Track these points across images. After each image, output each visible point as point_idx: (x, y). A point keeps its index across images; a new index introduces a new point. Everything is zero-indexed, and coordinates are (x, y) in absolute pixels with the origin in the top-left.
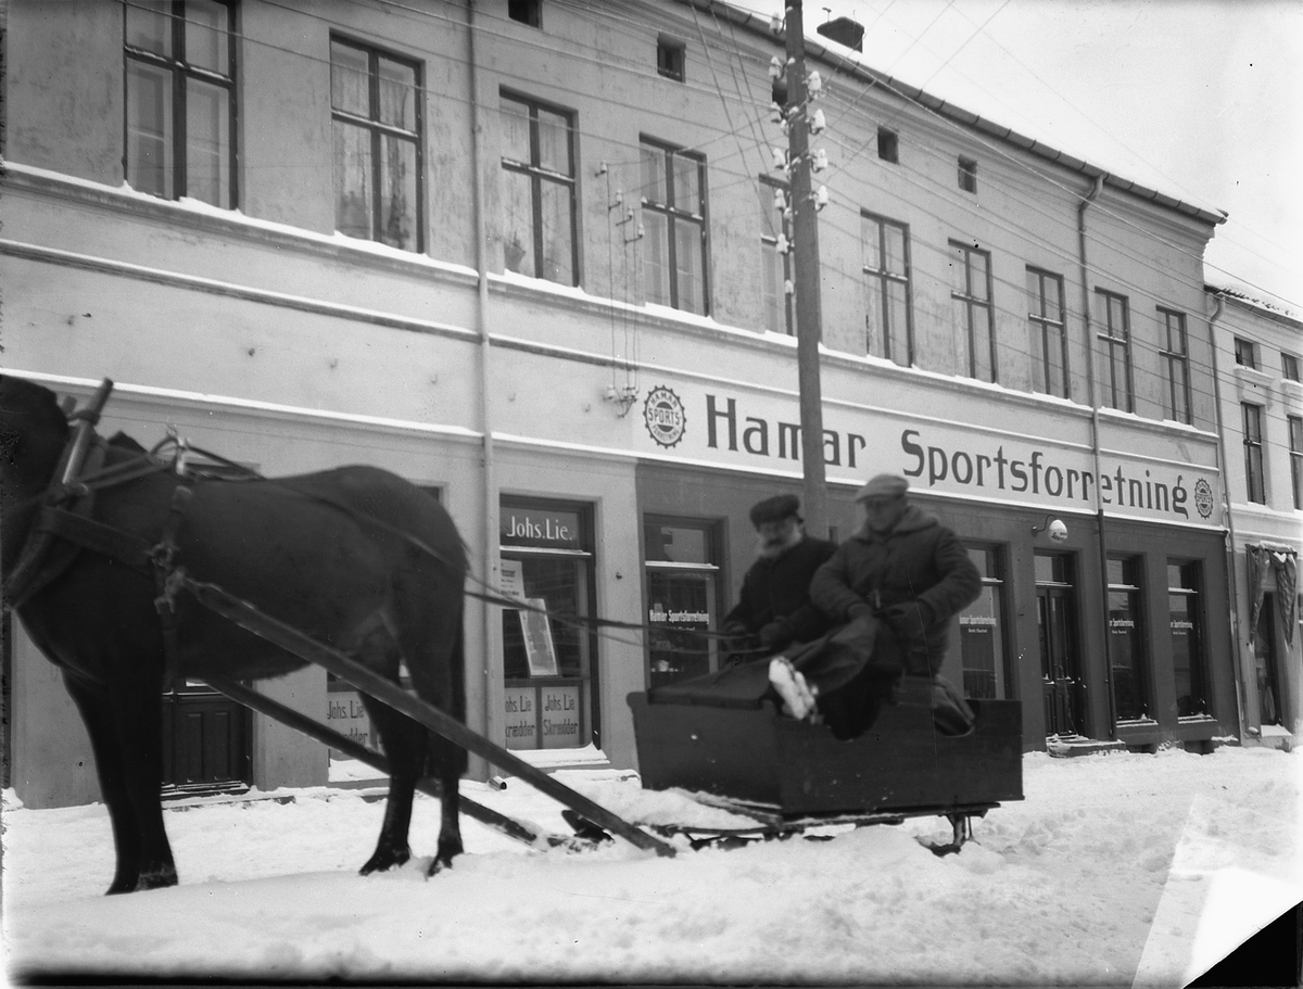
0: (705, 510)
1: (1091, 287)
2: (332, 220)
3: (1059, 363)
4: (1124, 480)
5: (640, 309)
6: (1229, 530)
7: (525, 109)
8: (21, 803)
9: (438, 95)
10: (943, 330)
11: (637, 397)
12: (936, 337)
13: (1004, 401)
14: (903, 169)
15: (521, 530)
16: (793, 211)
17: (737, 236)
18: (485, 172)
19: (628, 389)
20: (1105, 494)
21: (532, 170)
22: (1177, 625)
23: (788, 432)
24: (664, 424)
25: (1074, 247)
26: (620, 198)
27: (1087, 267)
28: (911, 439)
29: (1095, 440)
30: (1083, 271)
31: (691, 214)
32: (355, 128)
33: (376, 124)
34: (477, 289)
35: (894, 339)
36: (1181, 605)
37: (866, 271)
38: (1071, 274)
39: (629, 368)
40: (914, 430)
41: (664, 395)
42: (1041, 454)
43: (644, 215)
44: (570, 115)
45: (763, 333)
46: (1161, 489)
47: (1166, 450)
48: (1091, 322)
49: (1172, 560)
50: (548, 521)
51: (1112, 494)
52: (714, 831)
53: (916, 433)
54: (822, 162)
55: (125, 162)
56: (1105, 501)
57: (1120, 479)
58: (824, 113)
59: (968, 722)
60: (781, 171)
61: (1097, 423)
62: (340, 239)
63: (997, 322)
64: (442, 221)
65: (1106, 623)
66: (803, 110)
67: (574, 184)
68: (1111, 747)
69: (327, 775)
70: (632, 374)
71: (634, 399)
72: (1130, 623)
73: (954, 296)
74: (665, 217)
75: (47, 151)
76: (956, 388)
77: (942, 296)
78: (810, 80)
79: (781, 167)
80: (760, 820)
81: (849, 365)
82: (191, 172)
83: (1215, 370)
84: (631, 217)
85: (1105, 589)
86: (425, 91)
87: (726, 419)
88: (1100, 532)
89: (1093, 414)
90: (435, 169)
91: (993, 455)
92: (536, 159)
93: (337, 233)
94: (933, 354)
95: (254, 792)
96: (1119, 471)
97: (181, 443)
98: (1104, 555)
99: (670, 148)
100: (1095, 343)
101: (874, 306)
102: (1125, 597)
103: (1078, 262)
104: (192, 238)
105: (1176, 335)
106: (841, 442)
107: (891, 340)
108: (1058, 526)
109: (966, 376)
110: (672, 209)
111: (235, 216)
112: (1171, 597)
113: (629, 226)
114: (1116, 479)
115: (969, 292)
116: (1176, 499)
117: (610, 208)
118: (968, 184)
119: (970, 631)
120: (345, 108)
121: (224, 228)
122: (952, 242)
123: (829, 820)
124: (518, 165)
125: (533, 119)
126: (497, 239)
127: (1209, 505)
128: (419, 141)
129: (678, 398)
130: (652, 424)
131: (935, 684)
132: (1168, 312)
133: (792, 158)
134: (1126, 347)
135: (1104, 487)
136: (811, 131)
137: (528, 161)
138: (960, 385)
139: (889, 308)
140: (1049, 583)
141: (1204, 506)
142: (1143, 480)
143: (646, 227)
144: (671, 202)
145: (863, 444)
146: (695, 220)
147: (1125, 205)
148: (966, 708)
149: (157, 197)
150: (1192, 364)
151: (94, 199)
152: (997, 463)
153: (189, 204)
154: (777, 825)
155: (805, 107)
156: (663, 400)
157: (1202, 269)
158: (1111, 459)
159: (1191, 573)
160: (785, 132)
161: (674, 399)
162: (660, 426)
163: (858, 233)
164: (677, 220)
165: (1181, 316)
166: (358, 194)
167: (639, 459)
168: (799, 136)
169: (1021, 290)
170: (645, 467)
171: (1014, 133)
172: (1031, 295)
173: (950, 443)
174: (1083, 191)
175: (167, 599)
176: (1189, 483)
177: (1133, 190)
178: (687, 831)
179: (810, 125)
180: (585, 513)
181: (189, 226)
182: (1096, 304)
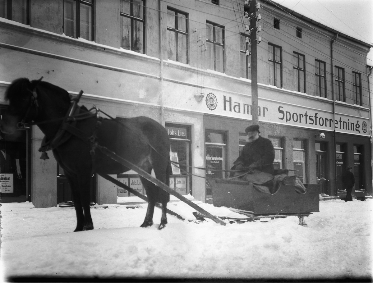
0: (222, 128)
1: (334, 65)
2: (120, 44)
3: (324, 87)
4: (342, 122)
5: (205, 71)
6: (371, 136)
7: (174, 13)
8: (34, 206)
9: (150, 8)
10: (291, 77)
11: (204, 96)
12: (289, 79)
13: (307, 98)
14: (281, 30)
15: (171, 133)
16: (251, 44)
17: (233, 50)
18: (163, 31)
19: (202, 93)
20: (336, 125)
21: (176, 30)
22: (356, 164)
23: (246, 106)
24: (211, 104)
25: (329, 53)
26: (200, 39)
27: (333, 59)
28: (281, 109)
29: (334, 110)
30: (332, 61)
31: (220, 44)
32: (126, 18)
33: (132, 17)
34: (160, 65)
35: (277, 80)
36: (357, 158)
37: (269, 60)
38: (328, 62)
39: (202, 87)
40: (282, 106)
41: (211, 95)
42: (318, 114)
43: (207, 44)
44: (187, 15)
45: (240, 78)
46: (352, 124)
47: (354, 113)
48: (334, 75)
49: (355, 145)
50: (178, 131)
51: (338, 126)
52: (235, 219)
53: (282, 107)
54: (260, 29)
55: (63, 27)
56: (336, 127)
57: (340, 121)
58: (261, 15)
59: (305, 190)
60: (247, 32)
61: (334, 105)
62: (122, 50)
63: (306, 75)
64: (150, 45)
65: (336, 163)
66: (255, 14)
67: (187, 34)
68: (336, 198)
69: (116, 201)
70: (203, 89)
71: (203, 96)
72: (342, 163)
73: (294, 68)
74: (213, 44)
75: (42, 24)
76: (294, 94)
77: (291, 68)
78: (257, 5)
79: (248, 31)
80: (248, 216)
81: (264, 88)
82: (81, 30)
83: (369, 90)
84: (203, 44)
85: (336, 153)
86: (146, 7)
87: (229, 103)
88: (334, 136)
89: (333, 102)
90: (148, 29)
91: (304, 114)
92: (177, 27)
93: (121, 48)
94: (288, 85)
95: (97, 205)
96: (340, 119)
97: (98, 109)
98: (336, 143)
99: (215, 24)
100: (334, 82)
101: (271, 70)
102: (341, 155)
103: (330, 58)
104: (81, 49)
105: (358, 79)
106: (261, 109)
107: (276, 81)
108: (322, 134)
109: (297, 91)
110: (215, 42)
111: (93, 43)
112: (354, 155)
113: (203, 46)
114: (339, 121)
115: (298, 67)
116: (356, 127)
117: (197, 42)
118: (299, 35)
119: (296, 164)
120: (123, 12)
121: (90, 46)
122: (294, 52)
123: (266, 216)
124: (172, 29)
125: (176, 15)
126: (166, 50)
127: (366, 129)
128: (144, 22)
129: (215, 96)
130: (208, 104)
131: (296, 179)
132: (356, 73)
133: (251, 28)
134: (343, 83)
135: (336, 124)
136: (257, 20)
137: (174, 28)
138: (295, 94)
139: (276, 71)
140: (320, 151)
141: (365, 129)
142: (347, 122)
143: (207, 47)
144: (214, 40)
145: (267, 110)
146: (221, 45)
147: (345, 42)
148: (303, 186)
149: (72, 37)
150: (362, 88)
151: (55, 38)
152: (305, 116)
153: (81, 39)
154: (253, 218)
155: (255, 13)
156: (211, 97)
157: (366, 60)
158: (338, 116)
159: (360, 149)
160: (249, 20)
161: (214, 97)
162: (210, 104)
163: (268, 49)
164: (216, 45)
165: (360, 74)
166: (127, 37)
167: (204, 113)
168: (253, 22)
169: (314, 66)
170: (206, 116)
171: (313, 20)
172: (316, 67)
173: (292, 110)
174: (333, 37)
175: (93, 151)
176: (361, 122)
177: (347, 37)
178: (228, 218)
179: (256, 18)
180: (189, 128)
181: (81, 46)
182: (335, 71)
